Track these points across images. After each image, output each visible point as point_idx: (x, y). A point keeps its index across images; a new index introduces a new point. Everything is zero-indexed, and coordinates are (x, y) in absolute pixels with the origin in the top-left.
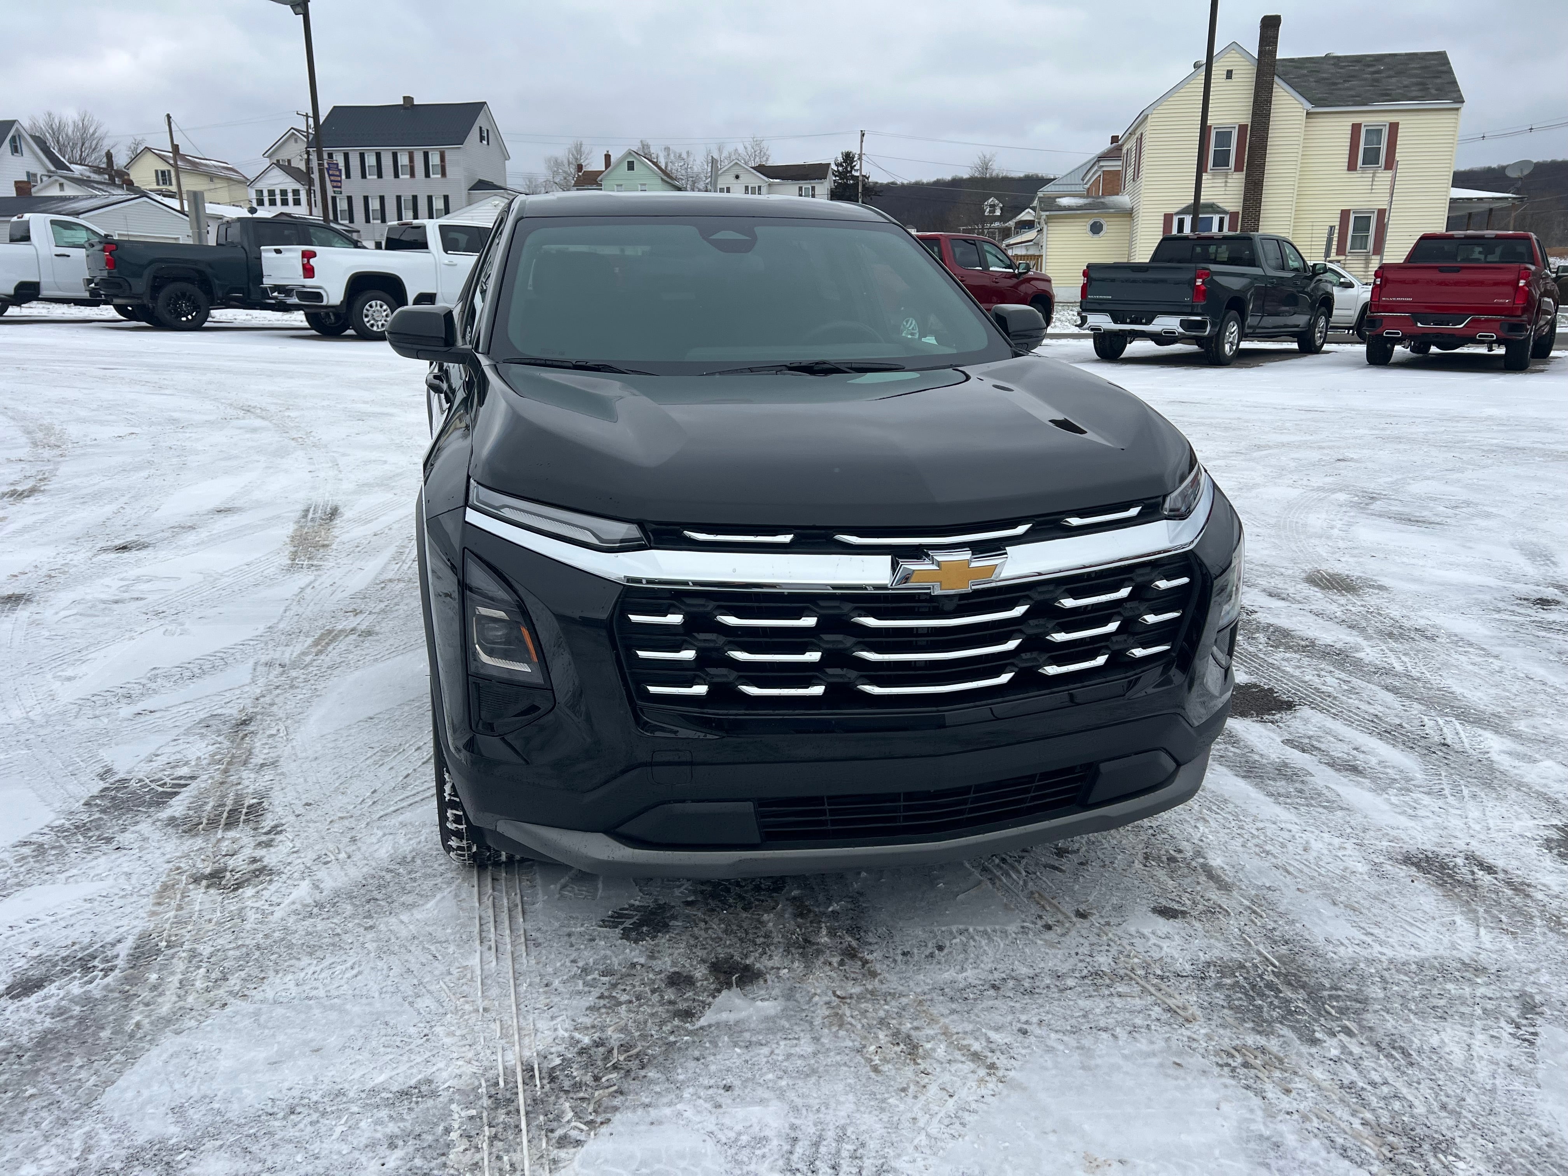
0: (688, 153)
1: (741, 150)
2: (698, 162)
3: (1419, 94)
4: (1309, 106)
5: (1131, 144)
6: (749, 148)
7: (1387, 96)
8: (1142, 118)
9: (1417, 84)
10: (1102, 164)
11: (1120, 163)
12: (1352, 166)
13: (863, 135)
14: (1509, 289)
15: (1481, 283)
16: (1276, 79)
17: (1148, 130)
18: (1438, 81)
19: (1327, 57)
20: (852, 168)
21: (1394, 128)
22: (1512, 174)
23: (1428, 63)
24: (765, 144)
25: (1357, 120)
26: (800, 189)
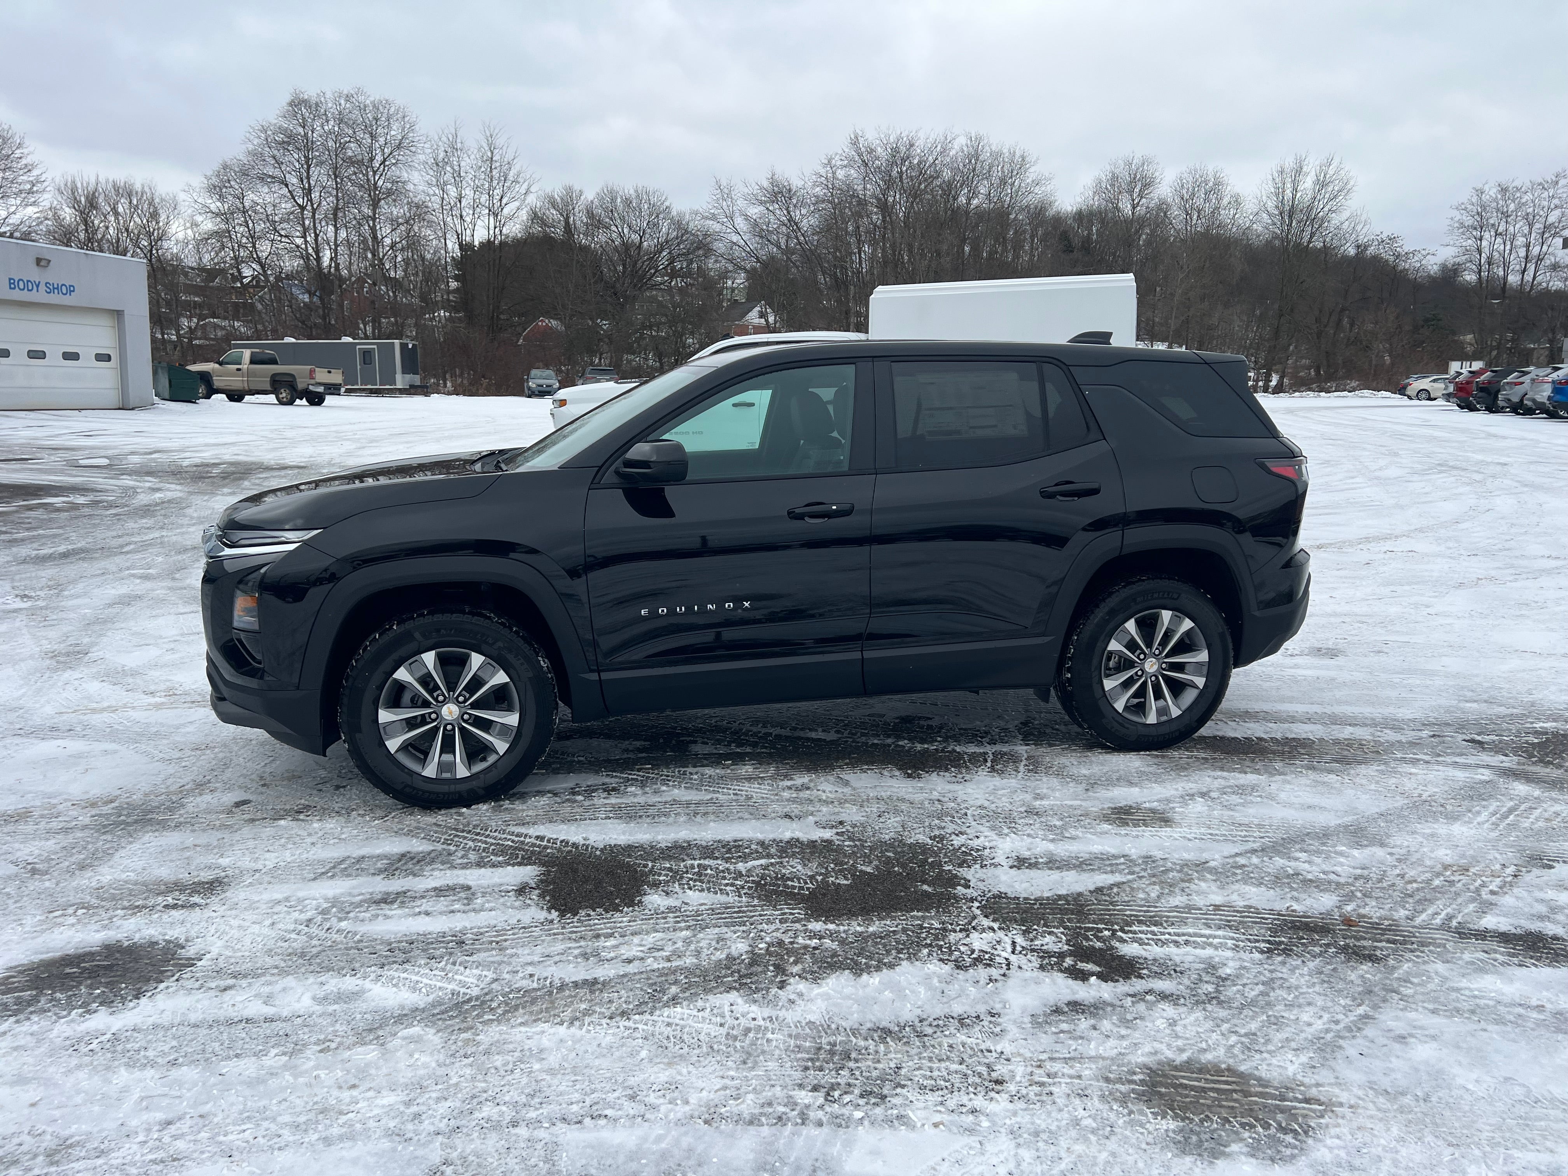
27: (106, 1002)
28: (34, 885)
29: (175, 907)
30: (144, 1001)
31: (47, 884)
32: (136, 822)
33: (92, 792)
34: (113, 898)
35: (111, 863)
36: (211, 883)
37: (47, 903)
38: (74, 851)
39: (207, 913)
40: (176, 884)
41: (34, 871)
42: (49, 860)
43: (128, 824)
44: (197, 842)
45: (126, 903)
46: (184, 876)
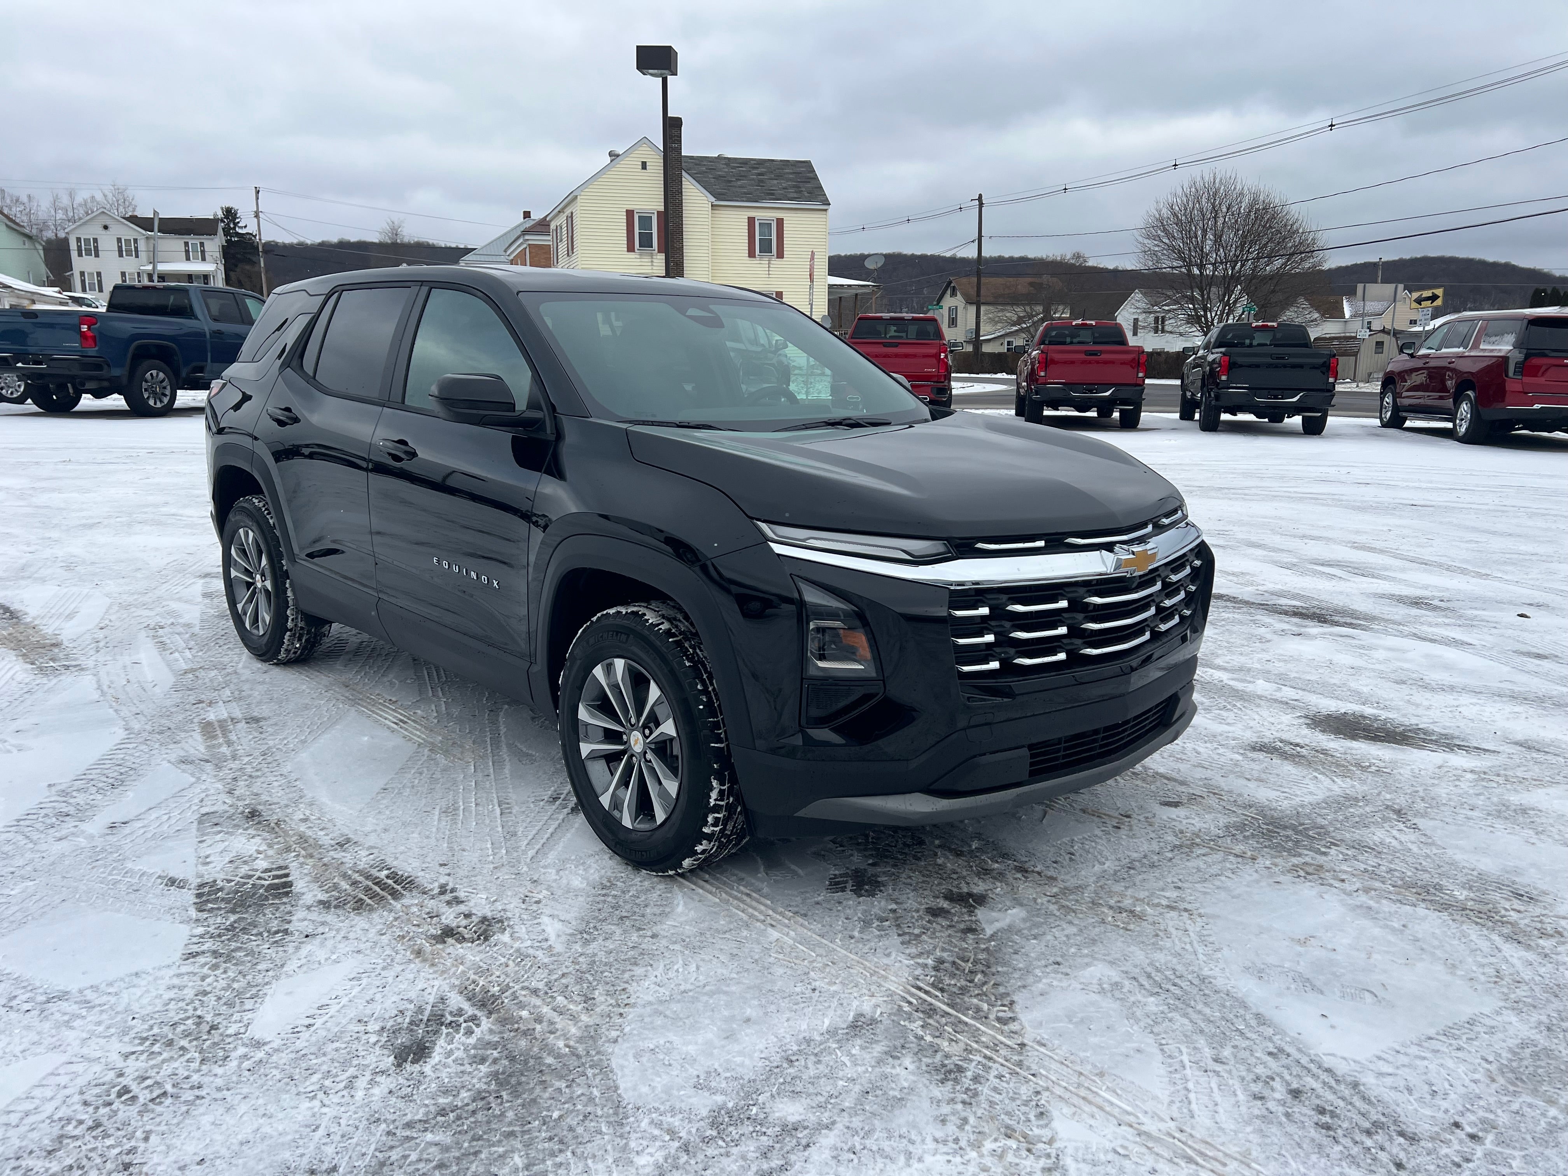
0: (29, 196)
1: (99, 197)
2: (43, 208)
3: (795, 195)
4: (713, 199)
5: (562, 220)
6: (110, 196)
7: (772, 195)
8: (572, 199)
9: (794, 187)
10: (527, 237)
11: (549, 238)
12: (751, 254)
13: (258, 192)
14: (934, 361)
15: (914, 356)
16: (684, 173)
17: (577, 209)
18: (808, 185)
19: (720, 158)
20: (236, 224)
21: (780, 222)
22: (870, 265)
23: (798, 170)
24: (129, 193)
25: (752, 214)
26: (186, 244)
27: (1364, 717)
28: (1401, 801)
29: (1297, 745)
30: (1343, 711)
31: (1388, 796)
32: (1285, 828)
33: (1314, 892)
34: (1338, 765)
35: (1327, 794)
36: (1260, 750)
37: (1390, 781)
38: (1357, 819)
39: (1278, 735)
40: (1286, 758)
41: (1398, 812)
42: (1385, 819)
43: (1294, 828)
44: (1245, 782)
45: (1329, 758)
46: (1277, 761)
